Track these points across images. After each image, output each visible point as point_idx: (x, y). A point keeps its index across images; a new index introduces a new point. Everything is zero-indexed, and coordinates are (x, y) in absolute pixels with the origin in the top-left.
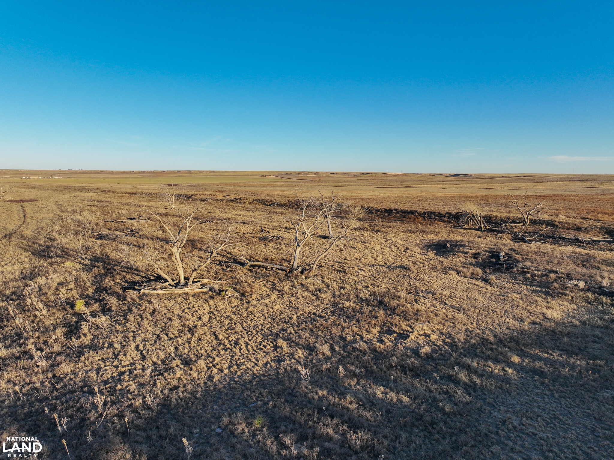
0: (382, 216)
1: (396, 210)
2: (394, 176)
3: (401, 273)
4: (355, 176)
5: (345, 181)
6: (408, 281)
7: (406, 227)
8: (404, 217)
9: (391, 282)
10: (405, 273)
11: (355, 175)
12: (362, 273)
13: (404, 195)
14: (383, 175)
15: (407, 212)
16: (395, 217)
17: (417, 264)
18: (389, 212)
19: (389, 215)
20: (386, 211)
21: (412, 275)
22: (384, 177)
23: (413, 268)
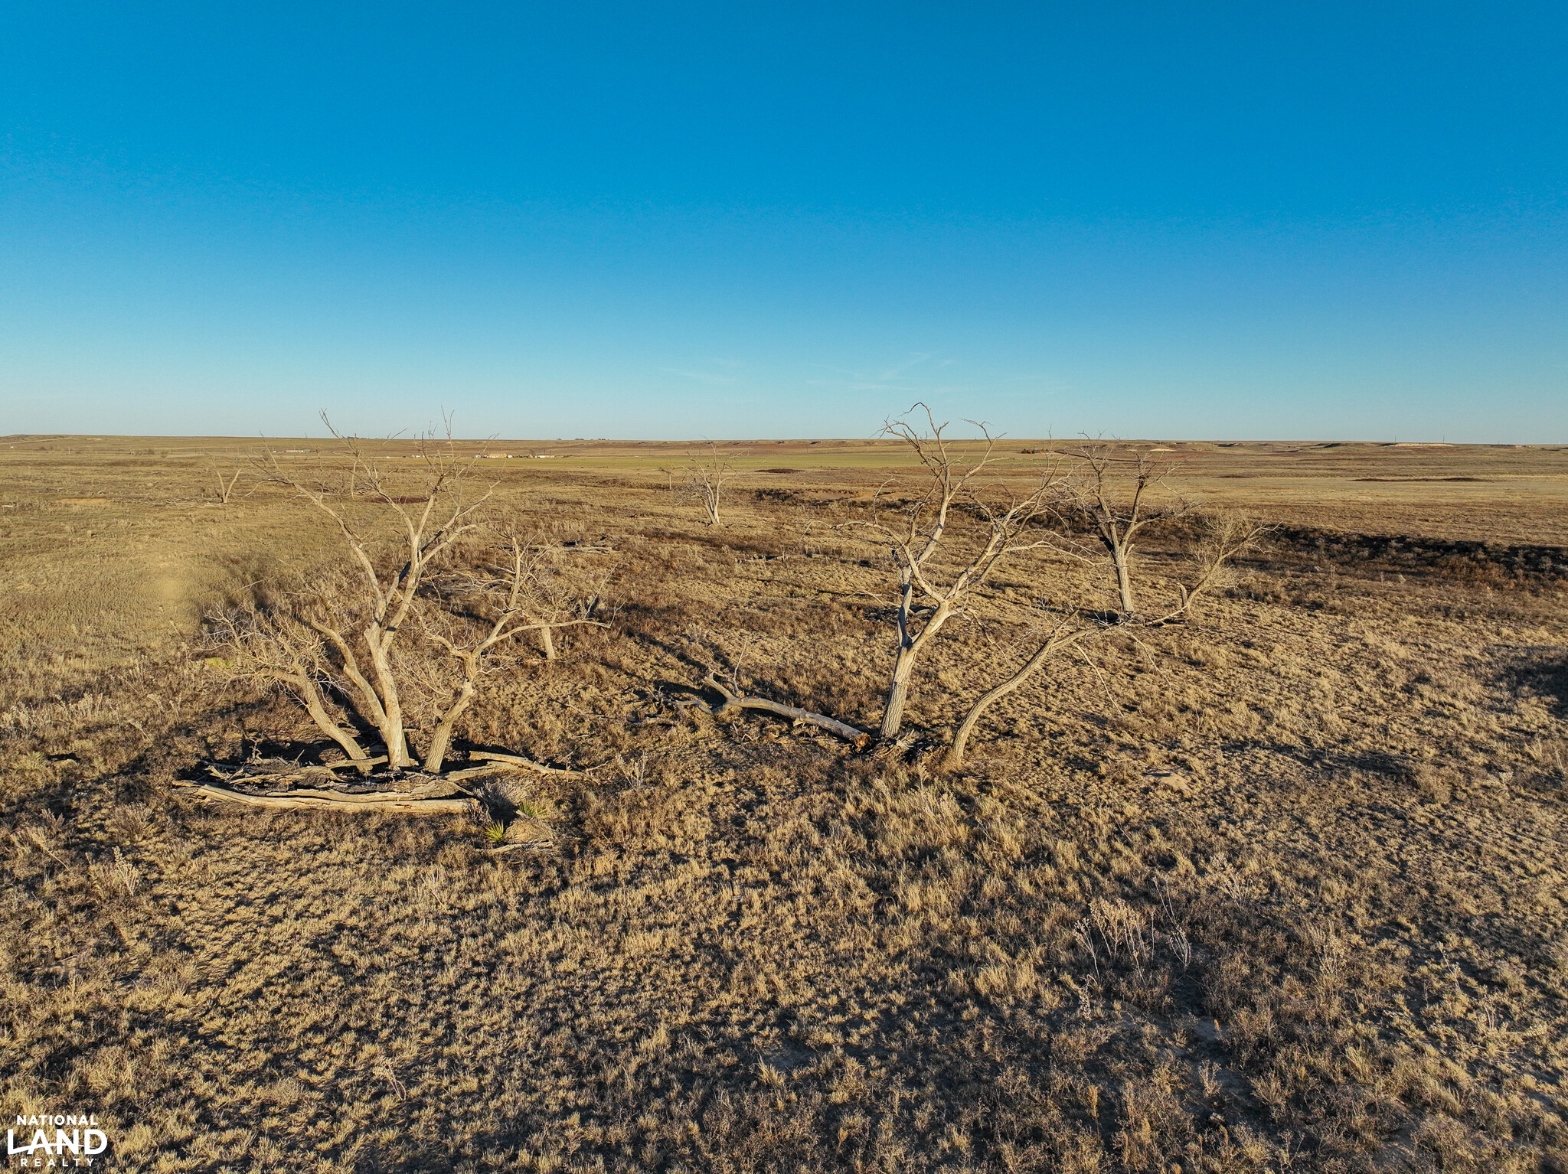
0: (1347, 558)
1: (1402, 539)
2: (1418, 450)
3: (1363, 798)
4: (1293, 453)
5: (1258, 464)
6: (1393, 843)
7: (1434, 595)
8: (1432, 564)
9: (1303, 843)
10: (1386, 798)
11: (1293, 451)
12: (1178, 780)
13: (1443, 501)
14: (1382, 449)
15: (1443, 547)
16: (1393, 562)
17: (1457, 755)
18: (1376, 545)
19: (1372, 556)
20: (1365, 541)
21: (1421, 814)
22: (1385, 453)
23: (1428, 776)
